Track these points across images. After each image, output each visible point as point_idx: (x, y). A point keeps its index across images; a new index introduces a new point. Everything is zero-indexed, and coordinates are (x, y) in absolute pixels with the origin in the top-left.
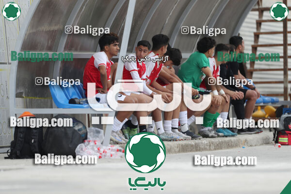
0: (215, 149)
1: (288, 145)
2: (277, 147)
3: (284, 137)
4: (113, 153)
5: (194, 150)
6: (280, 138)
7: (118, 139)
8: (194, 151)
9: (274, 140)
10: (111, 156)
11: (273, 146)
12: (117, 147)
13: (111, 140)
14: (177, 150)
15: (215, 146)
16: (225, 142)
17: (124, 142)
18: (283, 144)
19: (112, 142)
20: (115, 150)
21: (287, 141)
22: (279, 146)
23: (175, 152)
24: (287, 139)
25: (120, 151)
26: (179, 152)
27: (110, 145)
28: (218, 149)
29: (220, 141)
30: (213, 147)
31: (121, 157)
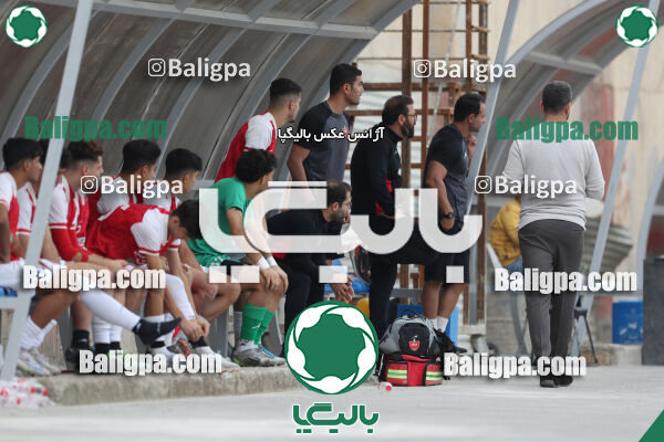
0: (248, 392)
1: (407, 385)
2: (384, 389)
3: (398, 369)
4: (23, 395)
5: (201, 392)
6: (390, 371)
7: (33, 365)
8: (201, 395)
9: (376, 374)
10: (19, 401)
11: (375, 388)
12: (31, 383)
13: (18, 368)
14: (164, 391)
15: (247, 386)
16: (270, 376)
17: (48, 372)
18: (397, 383)
19: (20, 372)
20: (26, 389)
21: (405, 377)
22: (389, 388)
23: (160, 397)
24: (405, 372)
25: (38, 391)
26: (168, 395)
27: (16, 379)
28: (254, 391)
29: (259, 373)
30: (242, 388)
31: (41, 405)
